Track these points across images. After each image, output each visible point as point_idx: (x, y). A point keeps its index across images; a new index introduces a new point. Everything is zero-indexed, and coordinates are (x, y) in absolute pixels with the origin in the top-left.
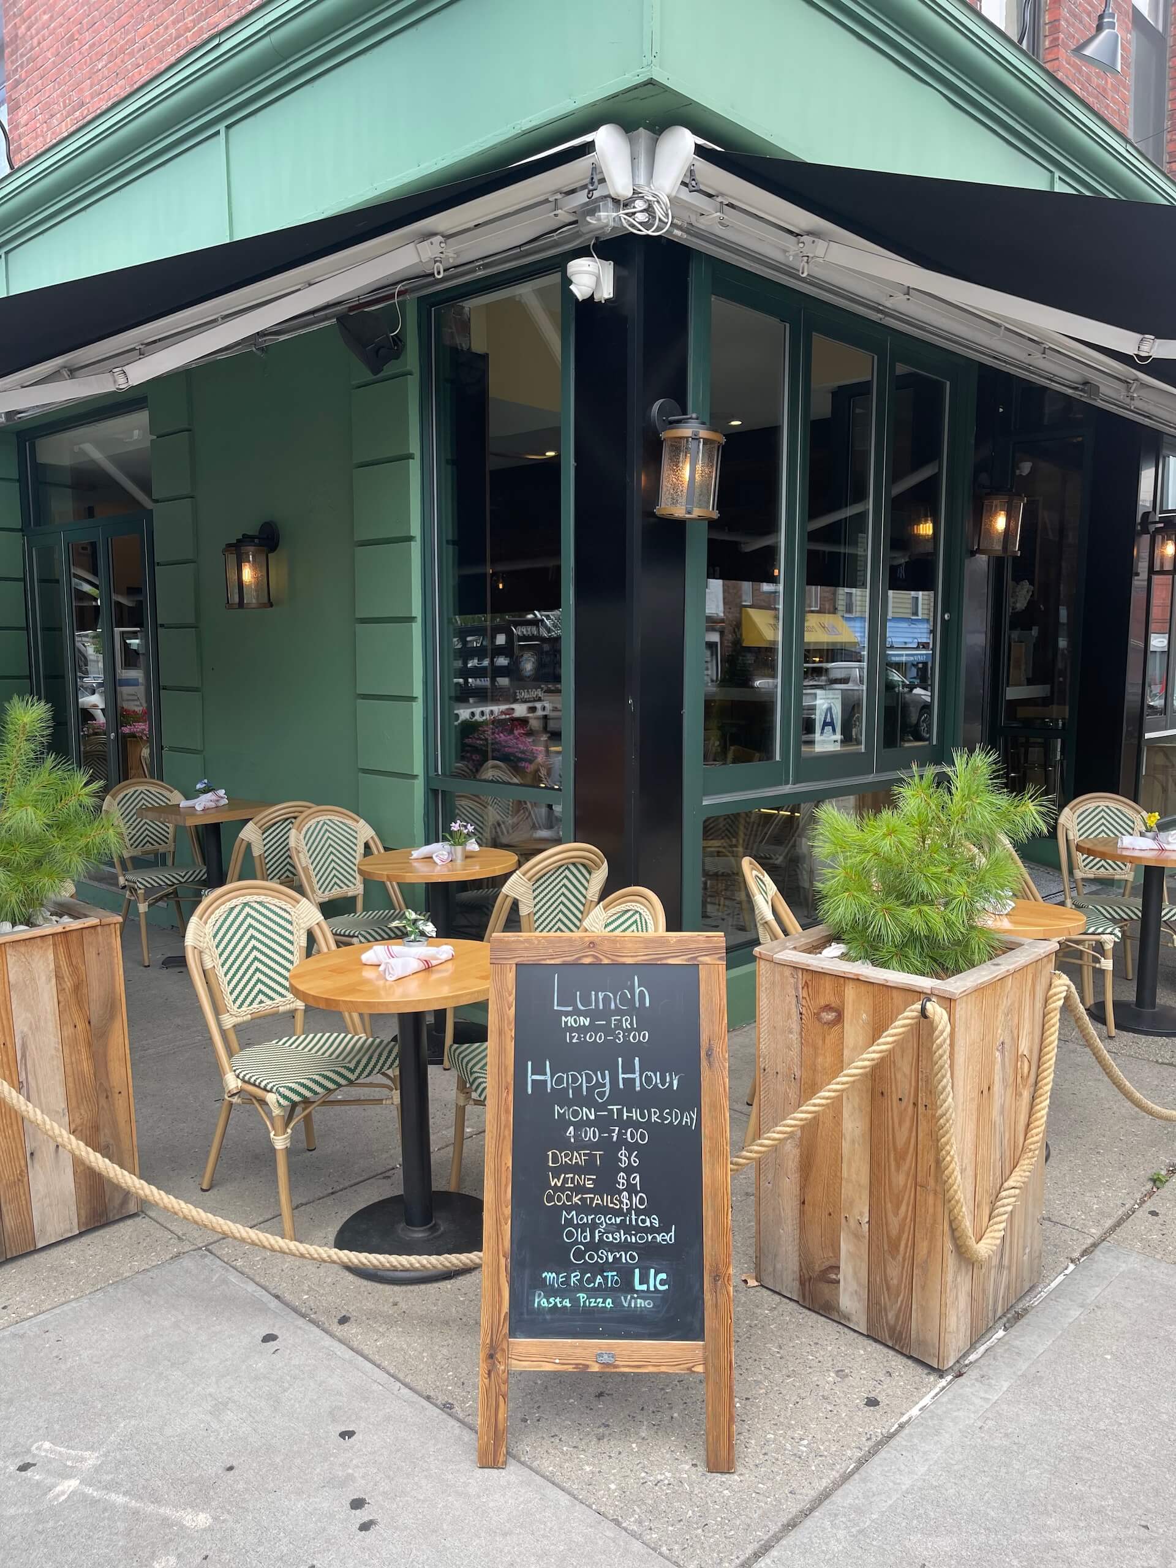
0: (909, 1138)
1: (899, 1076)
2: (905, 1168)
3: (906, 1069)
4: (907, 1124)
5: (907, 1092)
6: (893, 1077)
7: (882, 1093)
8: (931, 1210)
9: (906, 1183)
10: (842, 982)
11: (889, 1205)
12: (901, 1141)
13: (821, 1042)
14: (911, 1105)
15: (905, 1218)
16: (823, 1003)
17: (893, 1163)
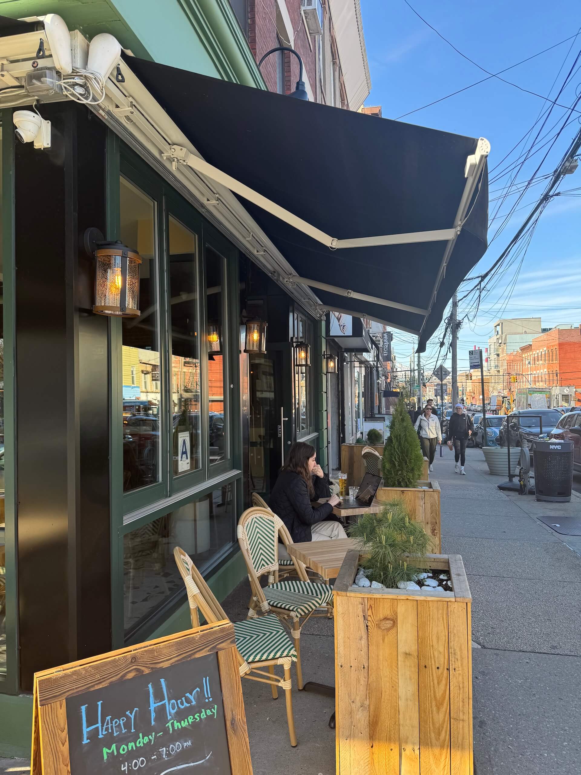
0: (445, 691)
1: (436, 654)
2: (444, 709)
3: (441, 649)
4: (444, 682)
5: (442, 663)
6: (432, 656)
7: (425, 667)
8: (461, 732)
9: (444, 719)
10: (396, 603)
11: (433, 735)
12: (439, 694)
13: (381, 641)
14: (446, 670)
15: (445, 740)
16: (382, 617)
17: (435, 709)
